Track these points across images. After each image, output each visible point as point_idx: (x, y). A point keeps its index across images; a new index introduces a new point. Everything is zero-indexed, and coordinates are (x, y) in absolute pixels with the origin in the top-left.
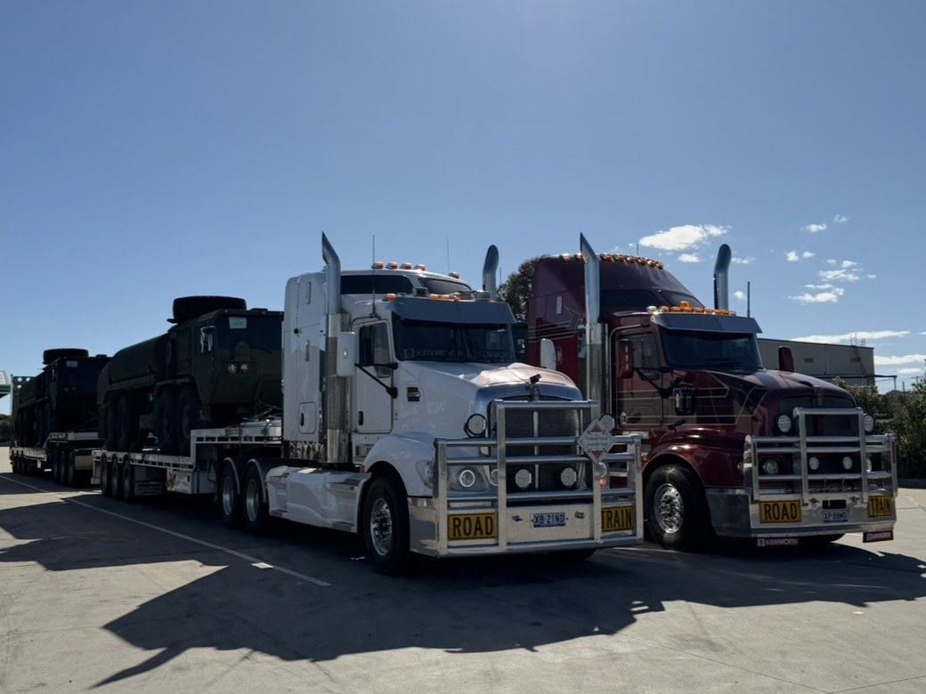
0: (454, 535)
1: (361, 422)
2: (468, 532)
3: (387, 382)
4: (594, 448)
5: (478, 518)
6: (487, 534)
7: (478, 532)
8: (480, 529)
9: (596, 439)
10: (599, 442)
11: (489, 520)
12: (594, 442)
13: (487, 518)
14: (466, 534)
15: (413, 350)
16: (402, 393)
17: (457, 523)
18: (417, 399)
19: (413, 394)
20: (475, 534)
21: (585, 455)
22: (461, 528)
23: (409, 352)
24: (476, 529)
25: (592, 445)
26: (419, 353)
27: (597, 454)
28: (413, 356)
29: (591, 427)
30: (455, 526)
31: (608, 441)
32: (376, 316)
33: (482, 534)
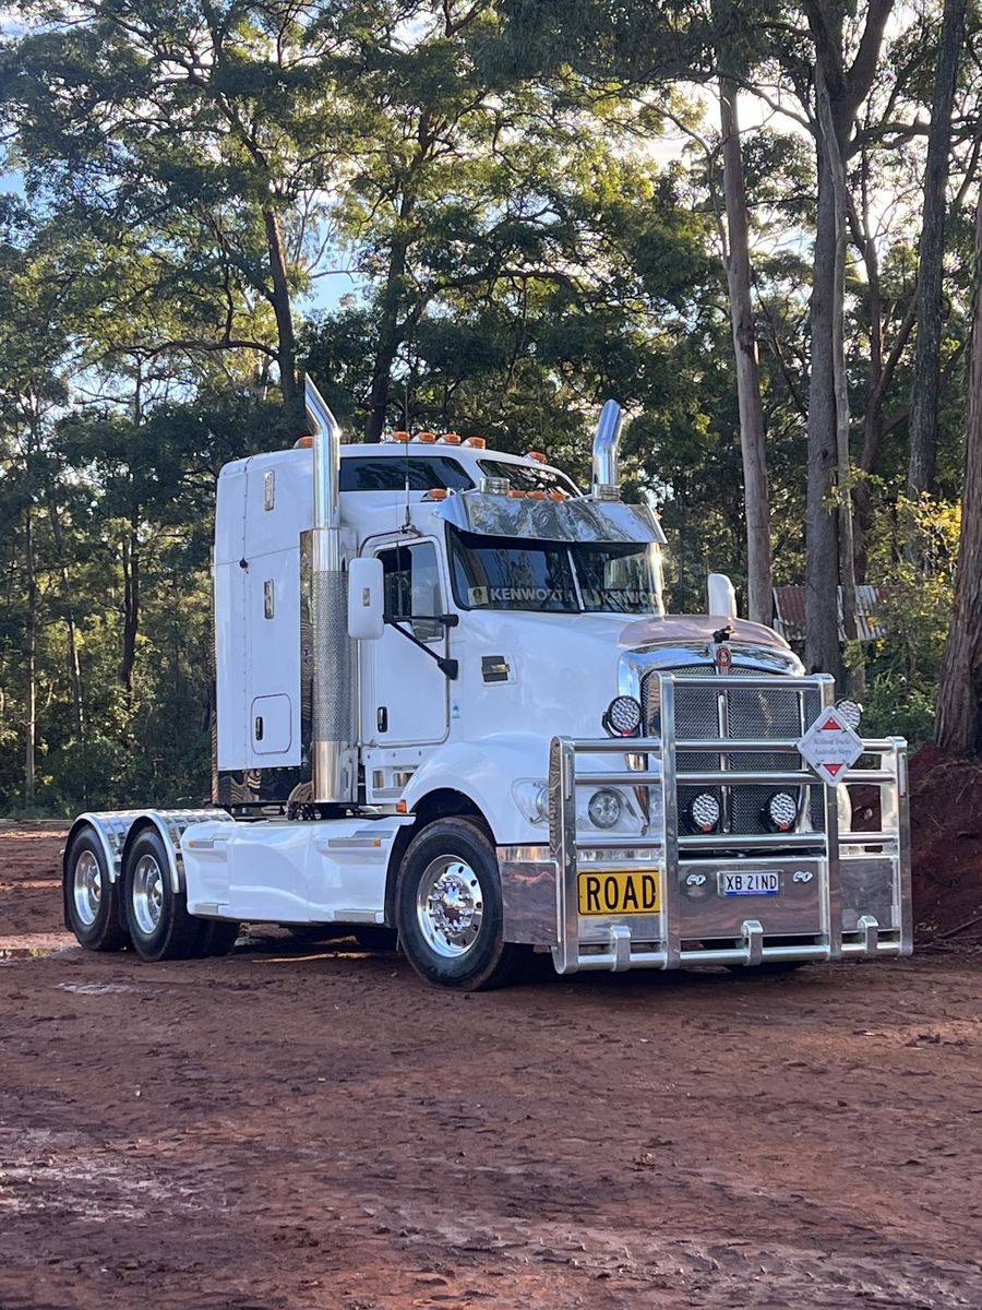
0: (589, 908)
1: (383, 727)
2: (612, 902)
3: (439, 648)
4: (829, 760)
5: (630, 879)
6: (645, 906)
7: (630, 902)
8: (633, 898)
9: (831, 742)
10: (836, 747)
11: (648, 882)
12: (828, 747)
13: (645, 878)
14: (609, 906)
15: (484, 589)
16: (471, 669)
17: (593, 886)
18: (503, 676)
19: (494, 670)
20: (625, 907)
21: (812, 771)
22: (601, 895)
23: (478, 594)
24: (627, 897)
25: (824, 752)
26: (495, 594)
27: (833, 768)
28: (485, 600)
29: (820, 721)
30: (590, 892)
31: (851, 746)
32: (414, 530)
33: (636, 906)
